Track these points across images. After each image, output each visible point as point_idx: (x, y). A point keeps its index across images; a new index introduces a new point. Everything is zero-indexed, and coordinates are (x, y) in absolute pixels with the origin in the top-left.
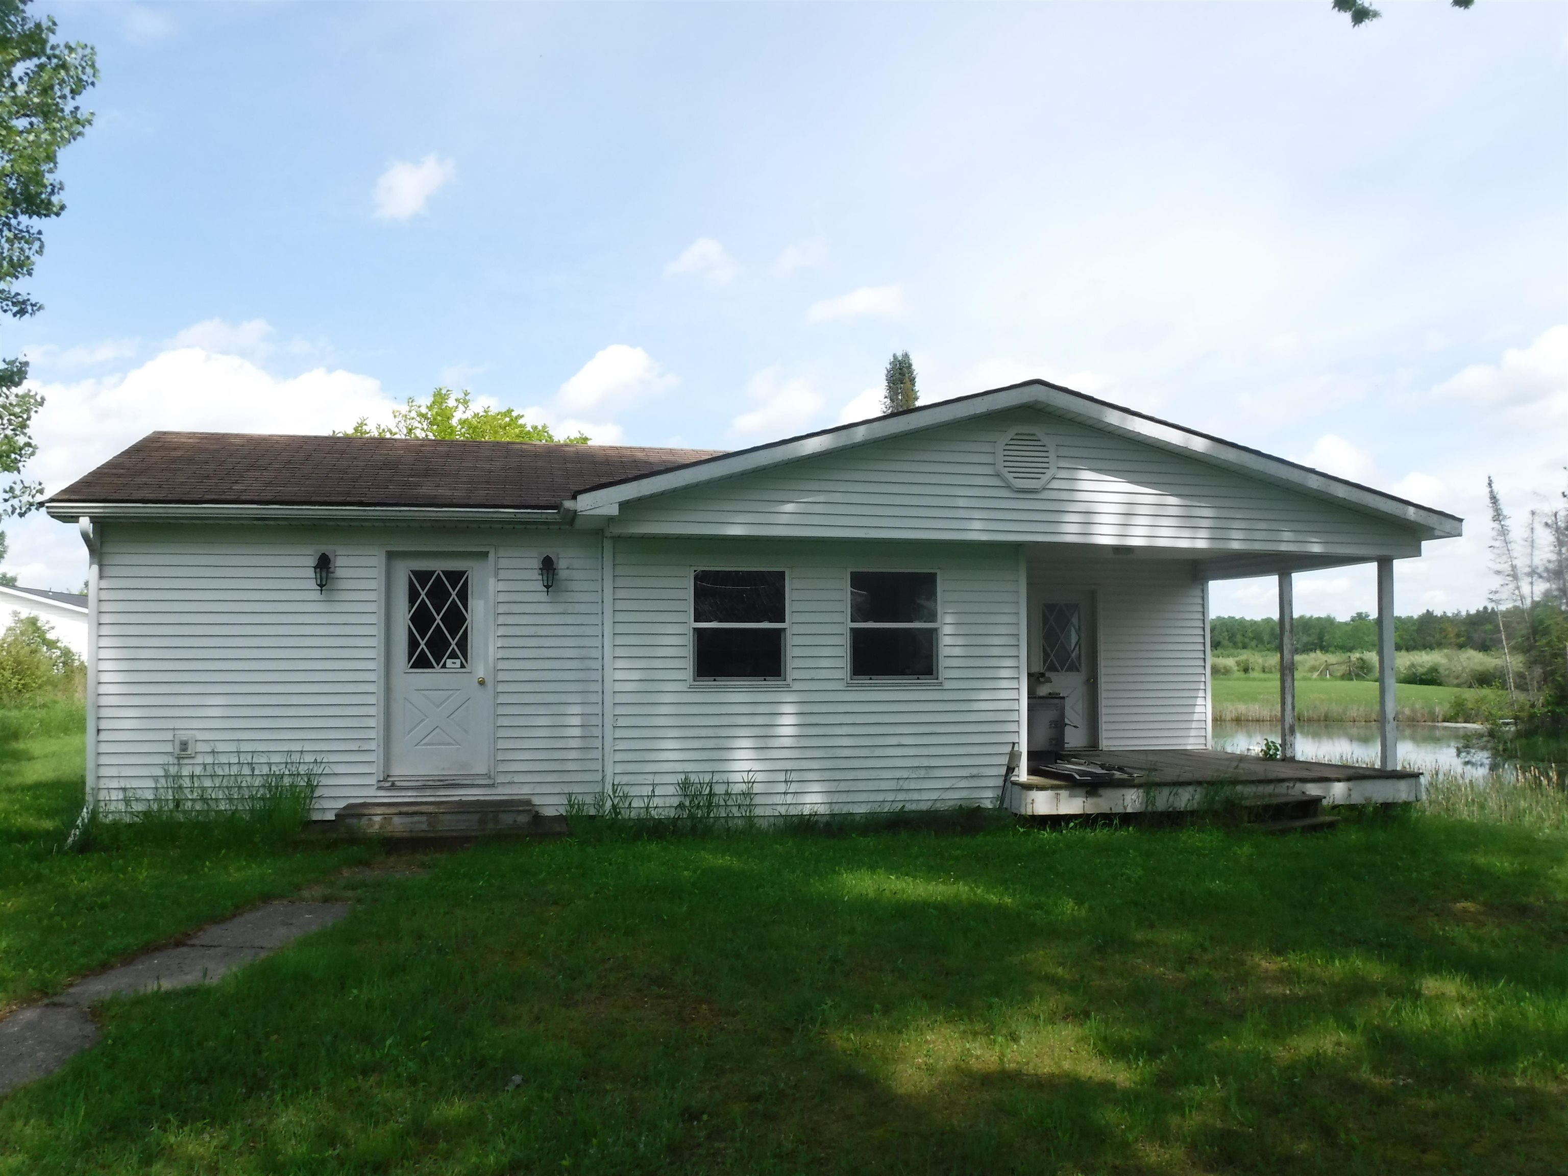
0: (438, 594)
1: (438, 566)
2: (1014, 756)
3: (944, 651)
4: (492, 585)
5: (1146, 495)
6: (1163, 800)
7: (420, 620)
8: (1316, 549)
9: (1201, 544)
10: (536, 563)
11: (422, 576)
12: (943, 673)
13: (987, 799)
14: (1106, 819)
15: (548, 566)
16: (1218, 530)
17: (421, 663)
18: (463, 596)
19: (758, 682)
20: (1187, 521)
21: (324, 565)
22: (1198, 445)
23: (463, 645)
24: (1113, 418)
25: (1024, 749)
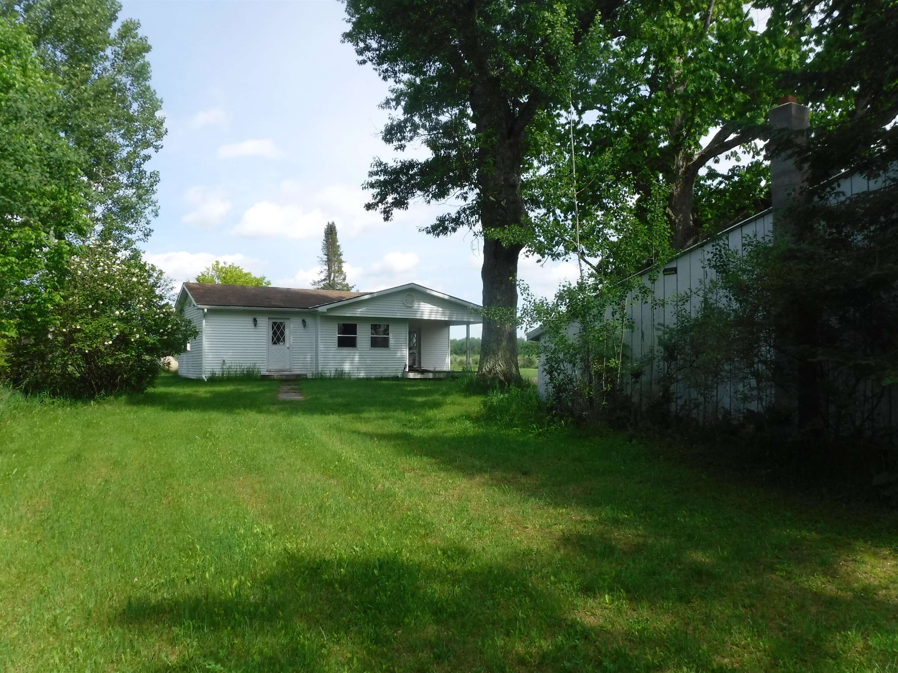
0: (278, 328)
1: (278, 321)
2: (406, 365)
3: (391, 342)
4: (292, 326)
5: (435, 308)
6: (437, 376)
7: (275, 333)
8: (472, 320)
9: (446, 319)
10: (301, 321)
11: (275, 323)
12: (390, 347)
13: (400, 375)
14: (425, 379)
15: (304, 322)
16: (450, 316)
17: (275, 343)
18: (284, 328)
19: (351, 348)
20: (443, 314)
21: (255, 320)
22: (446, 297)
23: (284, 339)
24: (428, 291)
25: (407, 363)
